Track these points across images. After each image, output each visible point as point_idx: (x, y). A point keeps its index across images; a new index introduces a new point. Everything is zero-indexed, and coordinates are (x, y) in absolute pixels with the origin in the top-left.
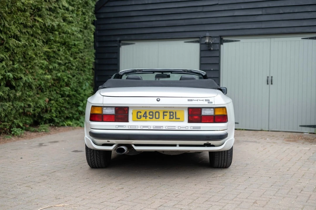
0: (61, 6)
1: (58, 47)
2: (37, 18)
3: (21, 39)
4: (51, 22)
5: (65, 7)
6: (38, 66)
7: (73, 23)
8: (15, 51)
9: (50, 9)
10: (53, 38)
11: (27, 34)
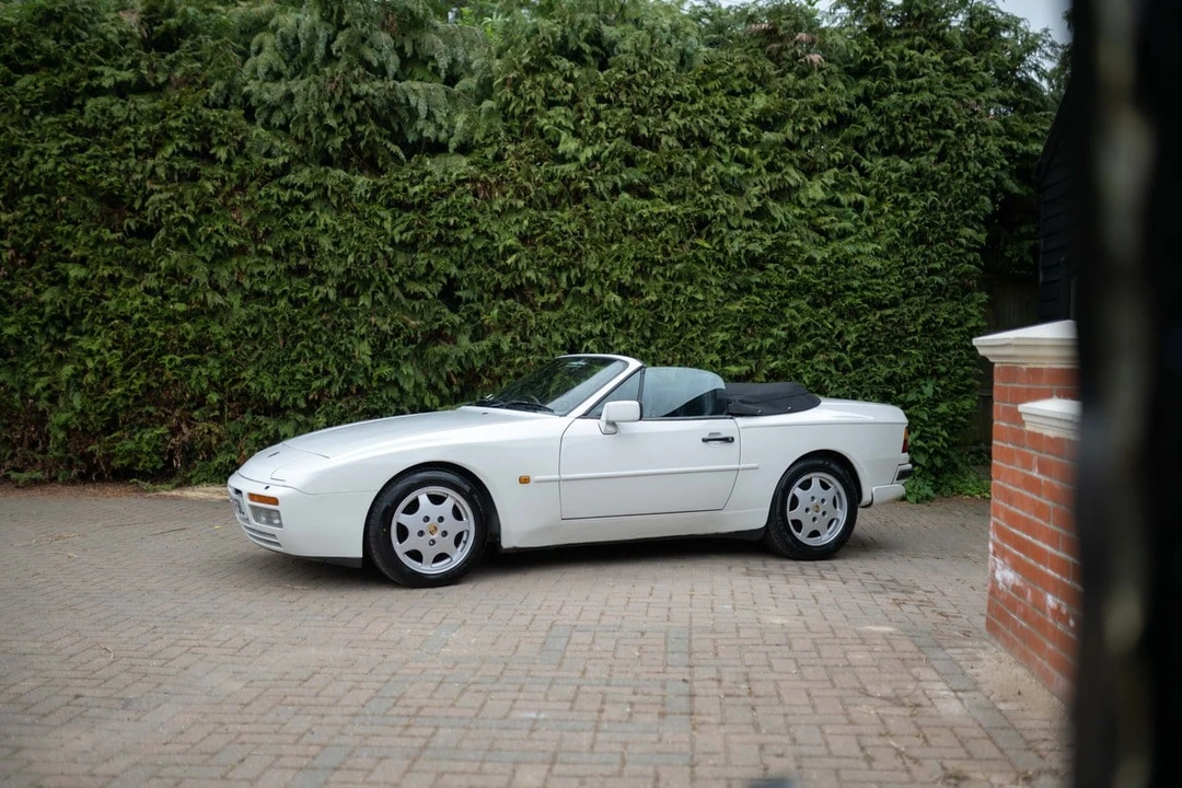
0: (804, 201)
1: (779, 298)
2: (700, 242)
3: (644, 291)
4: (744, 245)
5: (813, 200)
6: (702, 344)
7: (852, 234)
8: (630, 317)
9: (747, 215)
10: (758, 280)
11: (660, 278)
